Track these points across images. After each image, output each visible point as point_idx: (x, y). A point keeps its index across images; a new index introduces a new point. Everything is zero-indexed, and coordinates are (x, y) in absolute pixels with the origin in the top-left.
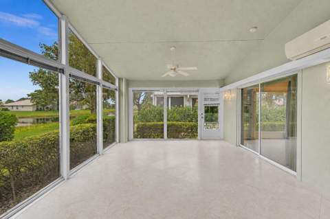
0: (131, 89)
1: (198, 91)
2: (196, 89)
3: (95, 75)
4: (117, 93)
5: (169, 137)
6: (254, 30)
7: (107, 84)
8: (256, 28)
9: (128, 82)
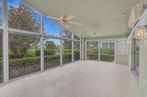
0: (86, 41)
1: (114, 40)
2: (114, 39)
3: (71, 38)
4: (80, 43)
5: (101, 60)
6: (125, 15)
7: (76, 40)
8: (125, 14)
9: (85, 39)
